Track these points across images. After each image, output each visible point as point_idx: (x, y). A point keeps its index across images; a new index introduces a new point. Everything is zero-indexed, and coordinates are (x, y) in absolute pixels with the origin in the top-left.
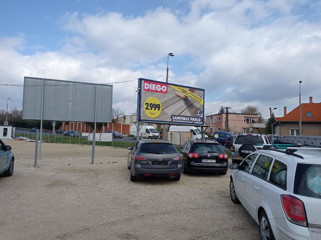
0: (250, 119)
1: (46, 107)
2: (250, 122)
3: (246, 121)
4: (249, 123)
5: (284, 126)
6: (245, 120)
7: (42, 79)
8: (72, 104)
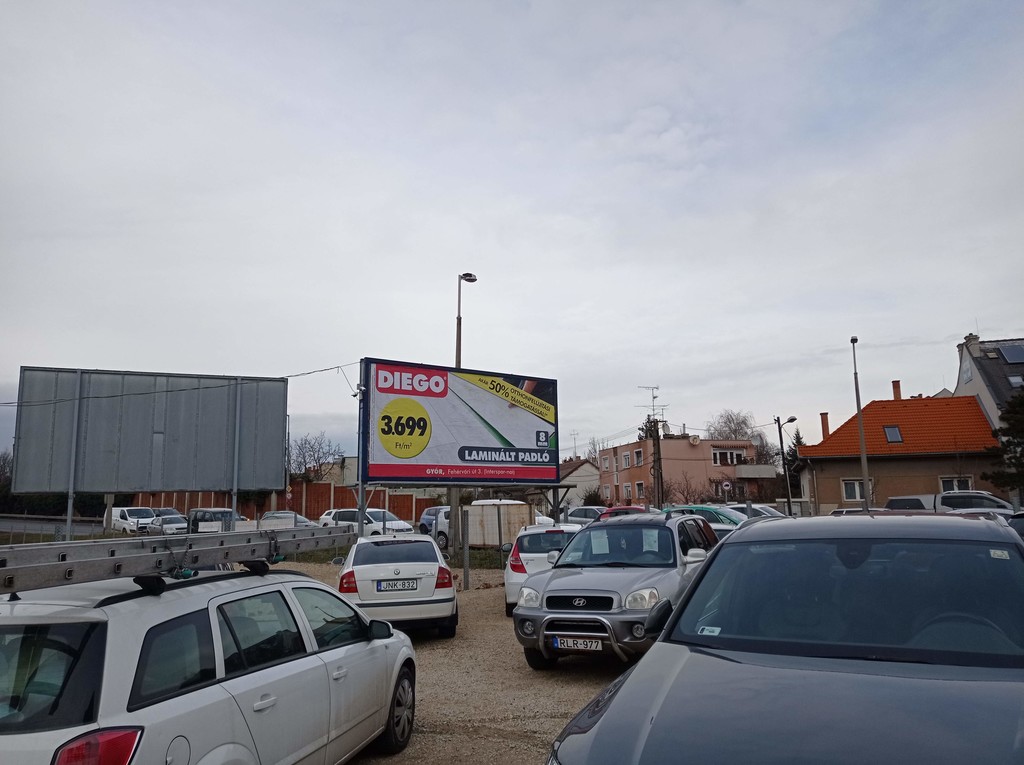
0: (732, 454)
1: (84, 453)
2: (732, 462)
3: (718, 461)
4: (729, 465)
5: (822, 470)
6: (715, 454)
7: (74, 371)
8: (164, 441)
